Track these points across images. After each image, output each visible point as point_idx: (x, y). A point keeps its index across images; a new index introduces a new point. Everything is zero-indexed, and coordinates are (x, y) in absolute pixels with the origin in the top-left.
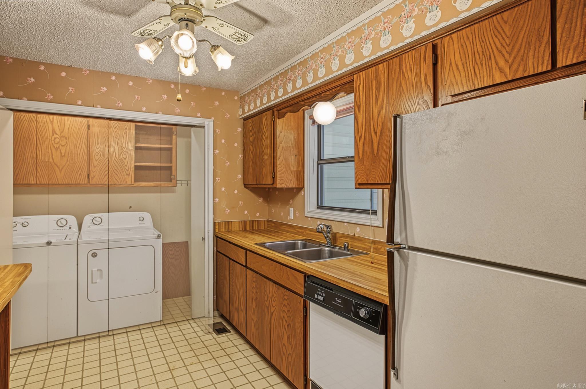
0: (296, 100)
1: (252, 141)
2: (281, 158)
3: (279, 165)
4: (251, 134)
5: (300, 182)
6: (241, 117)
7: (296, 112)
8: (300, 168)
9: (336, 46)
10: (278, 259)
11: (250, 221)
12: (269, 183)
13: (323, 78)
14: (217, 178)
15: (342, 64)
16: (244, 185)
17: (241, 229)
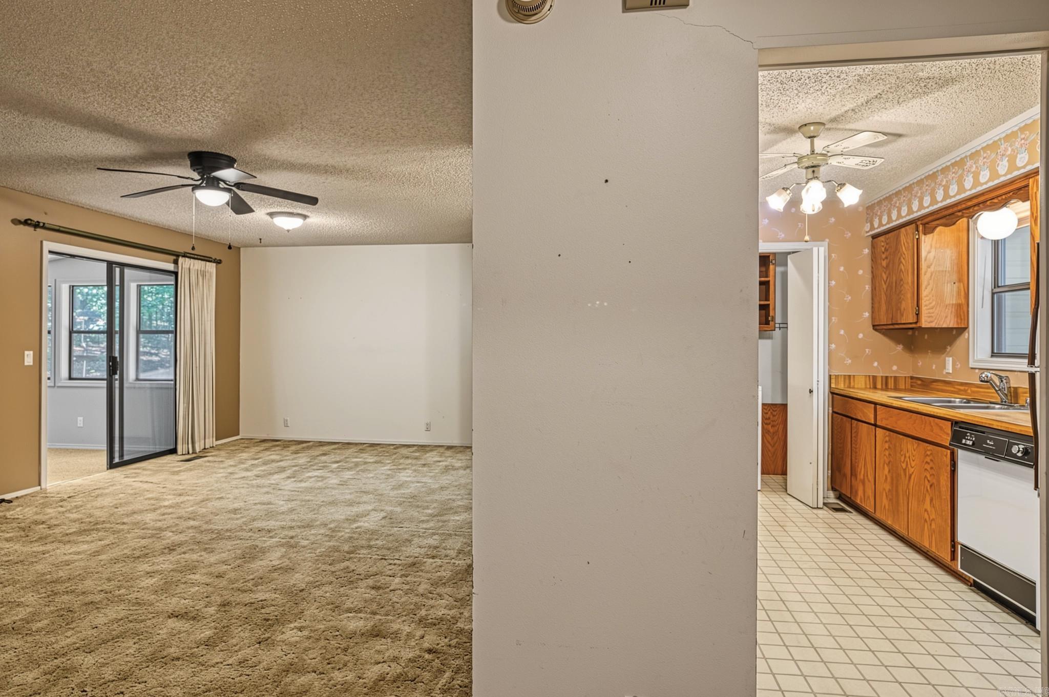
0: (950, 211)
1: (885, 266)
2: (929, 288)
3: (925, 297)
4: (884, 256)
5: (961, 319)
6: (868, 234)
7: (951, 225)
8: (963, 301)
9: (1005, 142)
10: (918, 409)
11: (882, 377)
12: (911, 322)
13: (986, 183)
14: (833, 318)
15: (1012, 166)
16: (874, 326)
17: (868, 387)
